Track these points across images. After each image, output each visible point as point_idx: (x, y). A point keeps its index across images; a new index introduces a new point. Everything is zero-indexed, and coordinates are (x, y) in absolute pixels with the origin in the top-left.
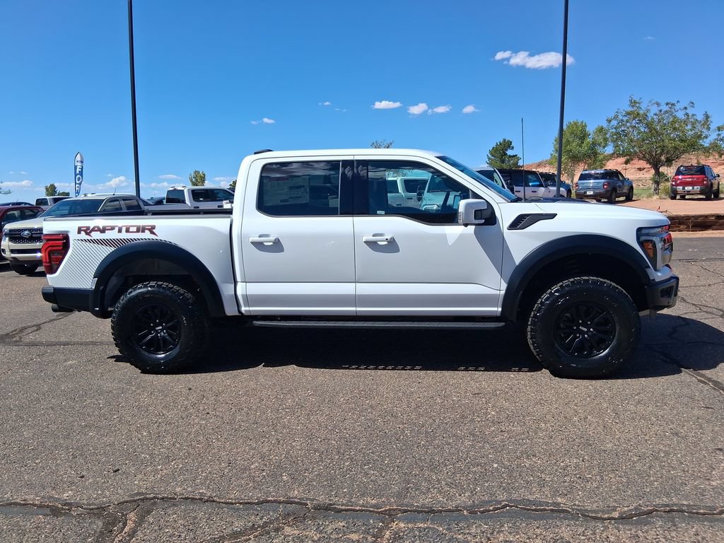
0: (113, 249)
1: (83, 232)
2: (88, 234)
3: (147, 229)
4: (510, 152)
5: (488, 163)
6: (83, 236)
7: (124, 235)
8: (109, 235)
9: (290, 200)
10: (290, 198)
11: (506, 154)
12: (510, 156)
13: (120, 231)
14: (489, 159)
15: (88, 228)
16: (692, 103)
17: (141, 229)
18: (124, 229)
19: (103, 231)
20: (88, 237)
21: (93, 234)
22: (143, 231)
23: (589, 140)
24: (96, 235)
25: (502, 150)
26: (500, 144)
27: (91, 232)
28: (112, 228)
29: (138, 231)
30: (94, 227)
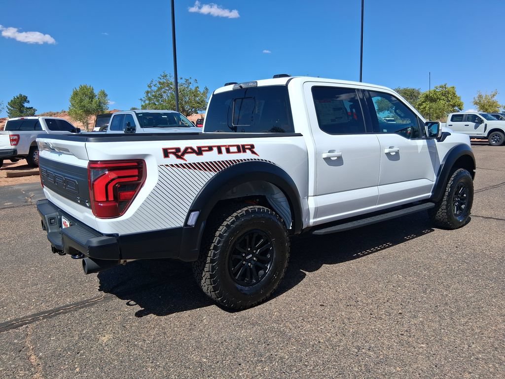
0: (213, 174)
1: (171, 156)
2: (178, 157)
3: (247, 149)
4: (26, 105)
5: (8, 113)
6: (173, 159)
7: (225, 157)
8: (208, 157)
9: (337, 120)
10: (336, 118)
11: (23, 106)
12: (27, 108)
13: (220, 152)
14: (9, 109)
15: (178, 150)
16: (196, 80)
17: (241, 149)
18: (223, 149)
19: (199, 151)
20: (179, 161)
21: (186, 156)
22: (244, 151)
23: (96, 99)
24: (191, 158)
25: (20, 103)
26: (18, 98)
27: (183, 154)
28: (210, 149)
29: (239, 151)
30: (187, 149)
